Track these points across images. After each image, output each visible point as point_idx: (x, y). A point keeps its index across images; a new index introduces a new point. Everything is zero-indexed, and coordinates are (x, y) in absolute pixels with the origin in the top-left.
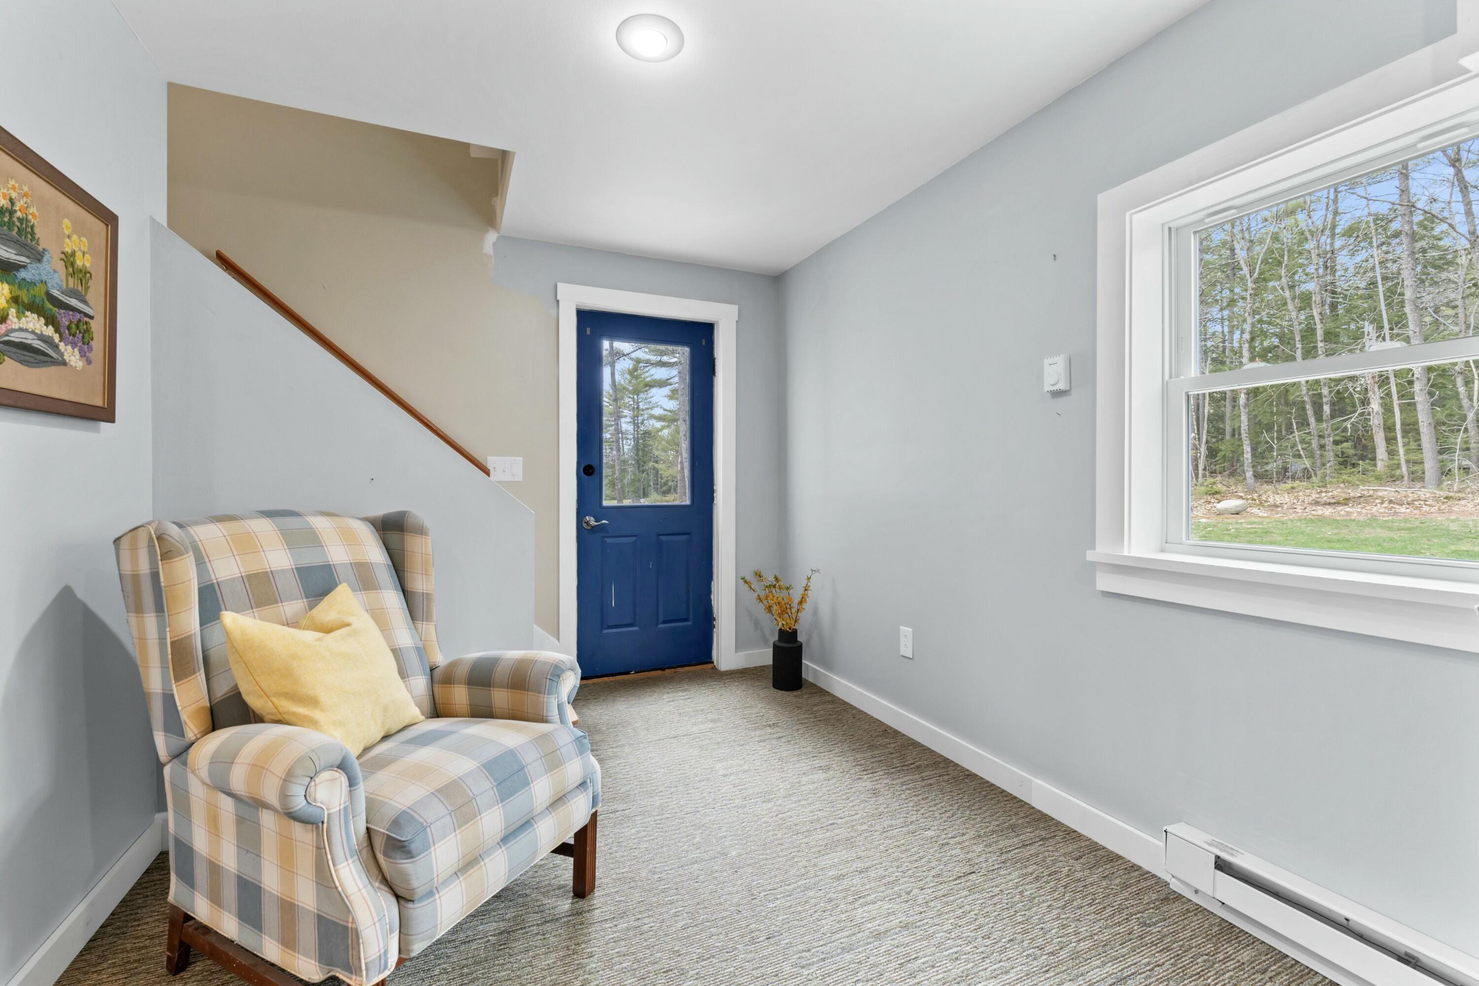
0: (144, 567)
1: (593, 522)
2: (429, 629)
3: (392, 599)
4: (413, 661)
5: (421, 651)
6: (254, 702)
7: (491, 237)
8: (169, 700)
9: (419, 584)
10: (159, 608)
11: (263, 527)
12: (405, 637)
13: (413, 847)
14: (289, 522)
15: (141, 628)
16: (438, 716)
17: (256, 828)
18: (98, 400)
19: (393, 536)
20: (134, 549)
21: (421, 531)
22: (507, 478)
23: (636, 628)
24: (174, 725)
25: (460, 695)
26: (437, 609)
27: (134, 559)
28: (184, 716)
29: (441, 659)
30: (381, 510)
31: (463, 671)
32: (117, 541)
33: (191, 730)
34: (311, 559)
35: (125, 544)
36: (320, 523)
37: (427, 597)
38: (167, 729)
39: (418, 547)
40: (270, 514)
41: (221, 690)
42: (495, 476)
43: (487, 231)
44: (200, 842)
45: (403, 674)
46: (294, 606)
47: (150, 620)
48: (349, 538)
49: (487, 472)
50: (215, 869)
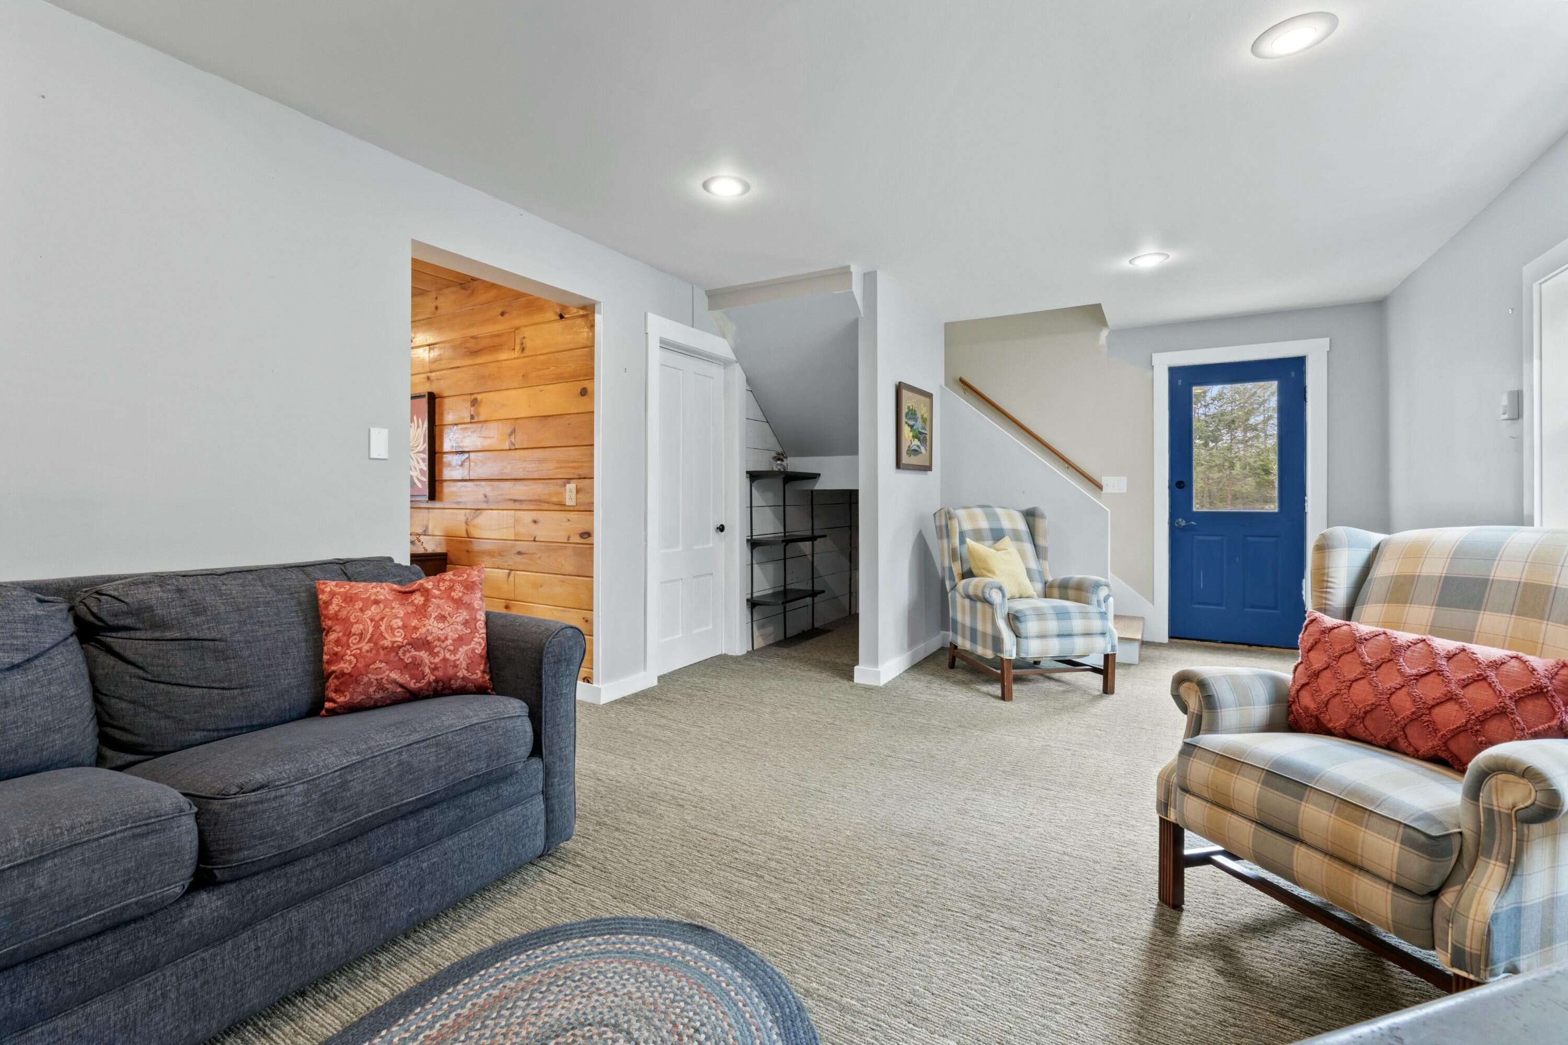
0: (943, 523)
1: (1183, 523)
2: (1046, 564)
3: (1028, 547)
4: (1036, 576)
5: (1041, 573)
6: (975, 571)
7: (1105, 333)
8: (950, 568)
9: (1041, 542)
10: (948, 536)
11: (979, 511)
12: (1033, 564)
13: (1022, 619)
14: (989, 510)
15: (942, 544)
16: (1046, 597)
17: (976, 608)
18: (928, 464)
19: (1030, 519)
20: (940, 516)
21: (1043, 517)
22: (1116, 491)
23: (1223, 608)
24: (952, 578)
25: (1056, 591)
26: (1049, 555)
27: (940, 521)
28: (955, 574)
29: (1050, 579)
30: (1026, 506)
31: (1057, 583)
32: (935, 514)
33: (957, 580)
34: (996, 526)
35: (937, 515)
36: (1000, 511)
37: (1045, 548)
38: (950, 579)
39: (1041, 524)
40: (980, 507)
41: (966, 569)
42: (1104, 491)
43: (1101, 330)
44: (959, 618)
45: (1031, 580)
46: (991, 542)
47: (945, 541)
48: (1011, 519)
49: (1100, 487)
50: (964, 626)
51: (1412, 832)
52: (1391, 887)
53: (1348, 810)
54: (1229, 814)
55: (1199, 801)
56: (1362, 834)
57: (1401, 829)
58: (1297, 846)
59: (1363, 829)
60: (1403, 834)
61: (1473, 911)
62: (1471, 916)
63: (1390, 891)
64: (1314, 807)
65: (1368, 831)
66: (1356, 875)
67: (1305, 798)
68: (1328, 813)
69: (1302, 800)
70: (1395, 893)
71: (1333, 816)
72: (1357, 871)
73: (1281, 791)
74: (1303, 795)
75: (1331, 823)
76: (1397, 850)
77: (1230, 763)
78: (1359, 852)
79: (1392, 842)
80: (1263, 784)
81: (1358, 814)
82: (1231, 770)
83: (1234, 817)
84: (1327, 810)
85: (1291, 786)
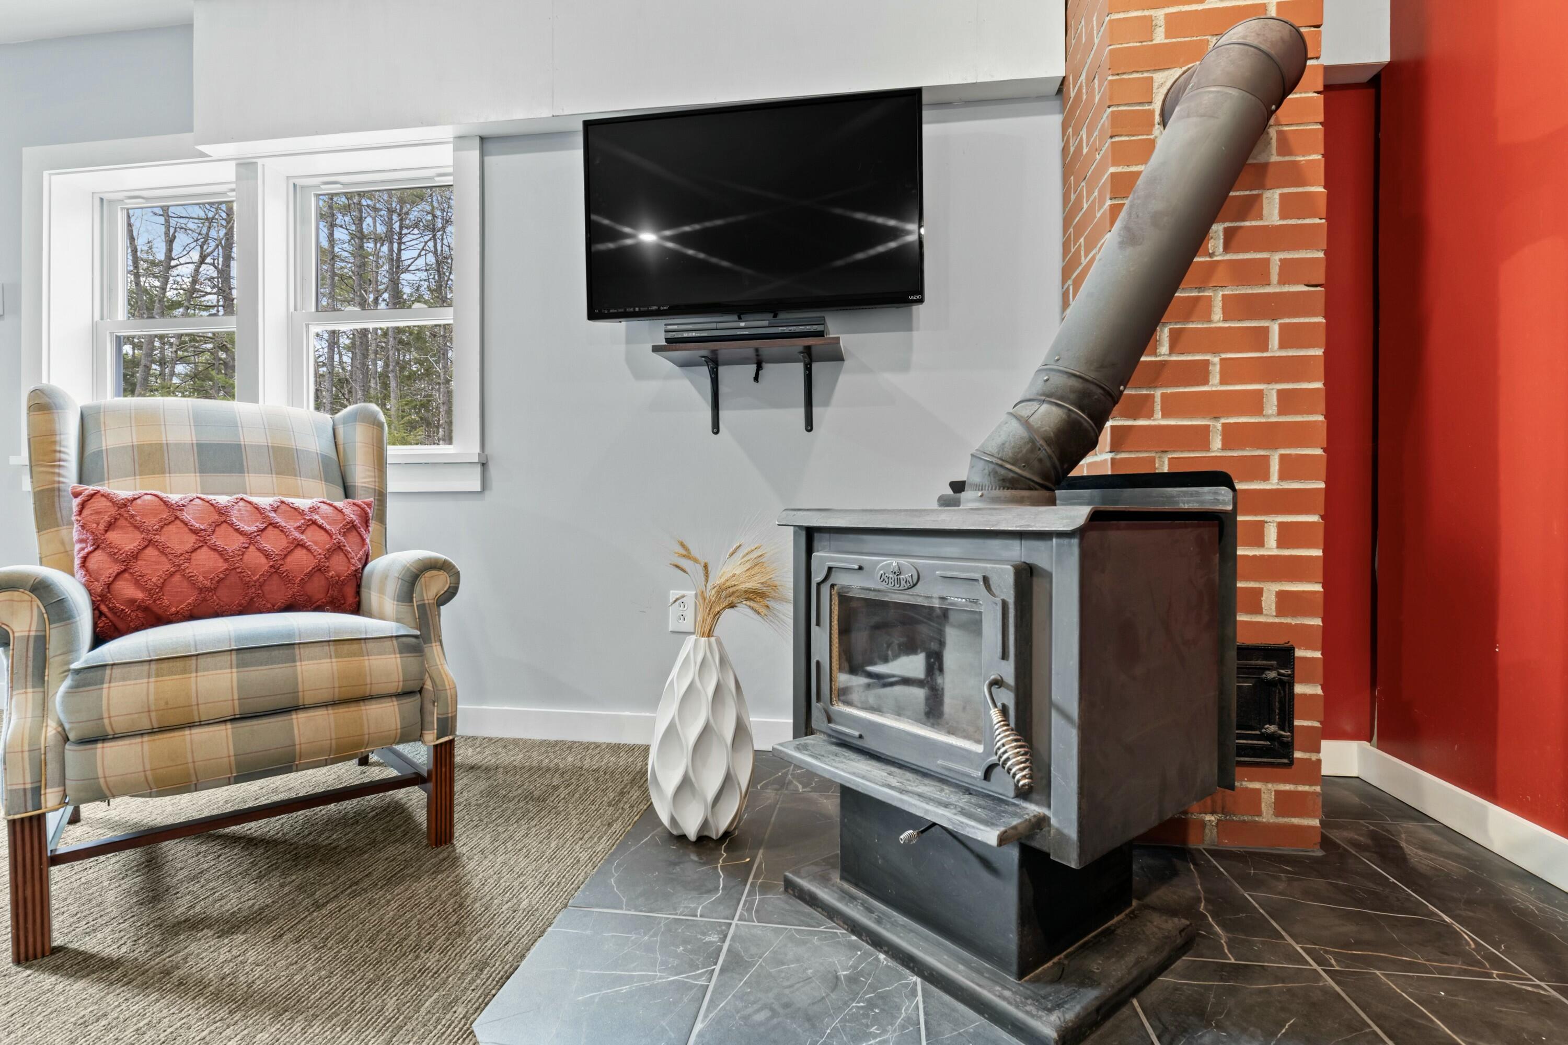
51: (404, 639)
52: (394, 699)
53: (346, 647)
54: (187, 732)
55: (126, 742)
56: (367, 663)
57: (395, 642)
58: (294, 716)
59: (366, 658)
60: (398, 644)
61: (446, 683)
62: (447, 687)
63: (395, 703)
64: (311, 662)
65: (370, 657)
66: (363, 708)
67: (298, 657)
68: (329, 660)
69: (294, 661)
70: (400, 702)
71: (334, 660)
72: (362, 703)
73: (267, 664)
74: (294, 656)
75: (335, 668)
76: (399, 660)
77: (179, 664)
78: (368, 681)
79: (393, 656)
80: (238, 667)
81: (355, 646)
82: (184, 671)
83: (195, 731)
84: (325, 658)
85: (276, 653)
